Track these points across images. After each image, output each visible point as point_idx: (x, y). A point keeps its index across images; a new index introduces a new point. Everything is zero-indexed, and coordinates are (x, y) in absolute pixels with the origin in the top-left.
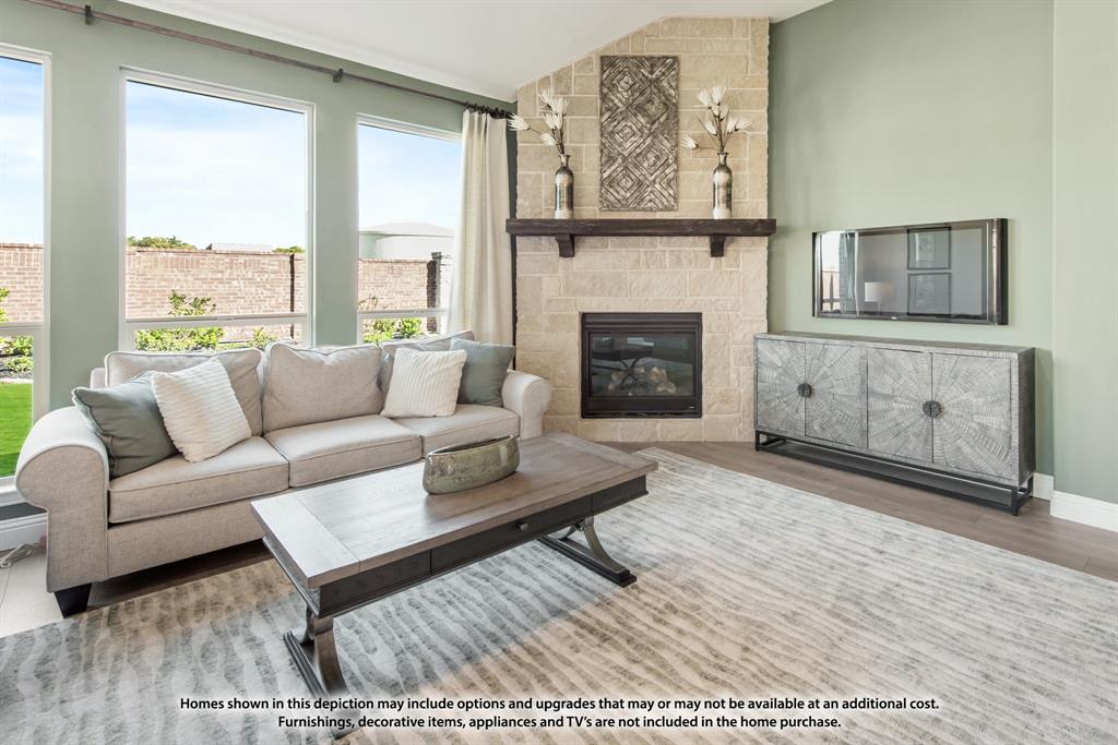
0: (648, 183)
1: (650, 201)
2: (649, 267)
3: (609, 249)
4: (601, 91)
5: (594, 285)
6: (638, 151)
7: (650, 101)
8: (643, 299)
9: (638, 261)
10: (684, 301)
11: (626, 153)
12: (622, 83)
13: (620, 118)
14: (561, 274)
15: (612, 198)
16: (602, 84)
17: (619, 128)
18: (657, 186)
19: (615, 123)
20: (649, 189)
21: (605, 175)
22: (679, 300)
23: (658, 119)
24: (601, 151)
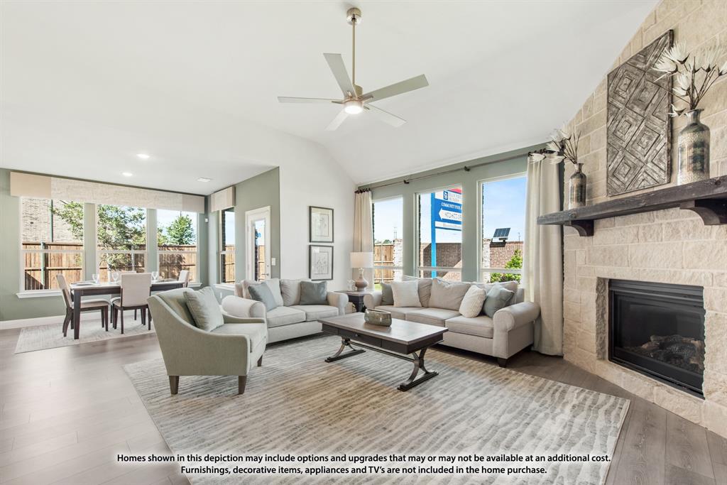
0: (641, 164)
1: (643, 180)
2: (646, 240)
3: (617, 227)
4: (608, 102)
5: (604, 256)
6: (634, 138)
7: (645, 89)
8: (642, 269)
9: (637, 235)
10: (680, 273)
11: (624, 145)
12: (622, 87)
13: (620, 116)
14: (586, 249)
15: (615, 186)
16: (608, 96)
17: (620, 126)
18: (649, 165)
19: (617, 123)
20: (643, 170)
21: (610, 169)
22: (675, 272)
23: (651, 101)
24: (608, 150)
